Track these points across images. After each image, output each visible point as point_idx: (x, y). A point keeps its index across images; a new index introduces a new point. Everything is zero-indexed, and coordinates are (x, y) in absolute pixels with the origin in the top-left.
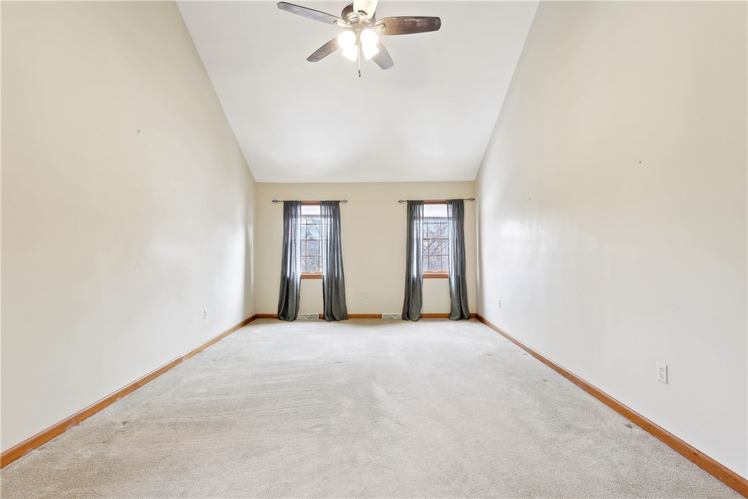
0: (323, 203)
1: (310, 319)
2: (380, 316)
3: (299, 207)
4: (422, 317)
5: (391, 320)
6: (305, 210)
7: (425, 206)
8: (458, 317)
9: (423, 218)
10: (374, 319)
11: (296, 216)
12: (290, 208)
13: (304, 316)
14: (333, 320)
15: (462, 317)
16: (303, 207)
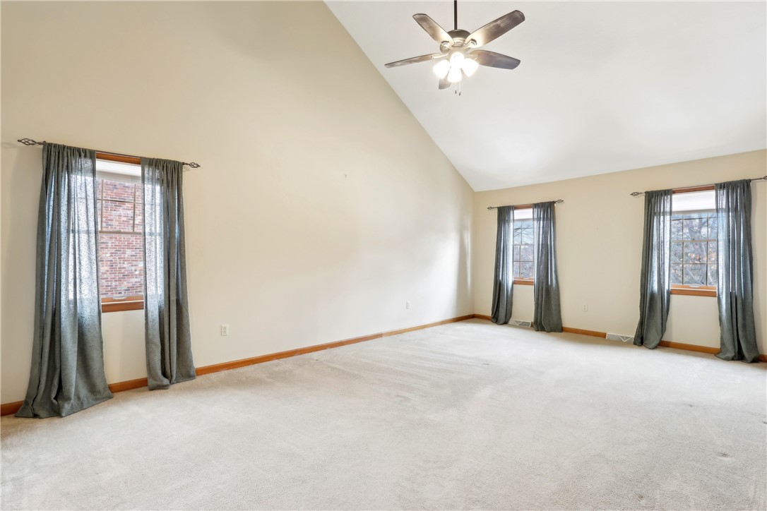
0: (535, 206)
1: (523, 326)
2: (603, 335)
3: (512, 212)
4: (663, 345)
5: (618, 343)
6: (518, 214)
7: (674, 196)
8: (731, 354)
9: (671, 213)
10: (596, 337)
11: (509, 221)
12: (504, 213)
13: (516, 321)
14: (542, 331)
15: (739, 357)
16: (515, 211)
